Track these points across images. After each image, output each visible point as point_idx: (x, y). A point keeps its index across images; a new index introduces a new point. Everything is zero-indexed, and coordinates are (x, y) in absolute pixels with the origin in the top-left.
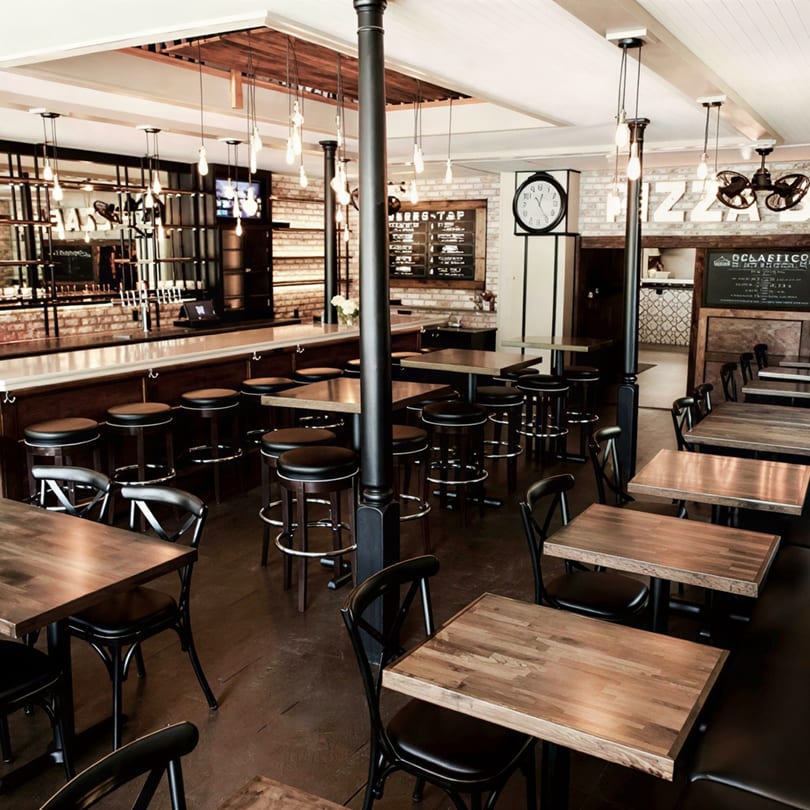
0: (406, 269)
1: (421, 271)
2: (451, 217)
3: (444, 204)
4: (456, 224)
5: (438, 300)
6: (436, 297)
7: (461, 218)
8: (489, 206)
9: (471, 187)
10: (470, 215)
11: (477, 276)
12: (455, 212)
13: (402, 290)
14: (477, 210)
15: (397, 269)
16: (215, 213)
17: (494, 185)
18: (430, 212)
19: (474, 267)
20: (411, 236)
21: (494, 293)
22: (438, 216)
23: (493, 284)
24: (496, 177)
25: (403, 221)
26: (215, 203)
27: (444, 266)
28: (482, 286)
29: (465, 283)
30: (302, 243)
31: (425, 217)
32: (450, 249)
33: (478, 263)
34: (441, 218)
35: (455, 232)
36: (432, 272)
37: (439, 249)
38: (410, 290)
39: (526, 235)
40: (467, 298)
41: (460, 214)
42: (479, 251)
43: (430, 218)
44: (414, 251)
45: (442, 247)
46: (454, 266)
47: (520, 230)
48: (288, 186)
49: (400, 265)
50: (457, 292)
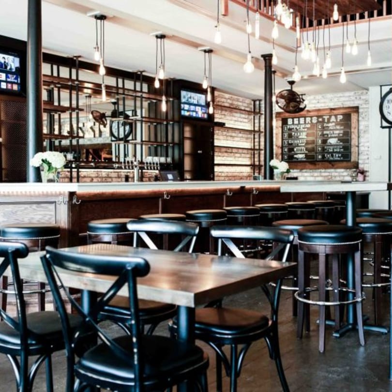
0: (301, 156)
1: (313, 157)
2: (333, 119)
3: (328, 112)
4: (337, 124)
5: (325, 176)
6: (324, 174)
7: (341, 120)
8: (360, 110)
9: (347, 99)
10: (347, 117)
11: (353, 158)
12: (336, 116)
13: (298, 170)
14: (352, 114)
15: (295, 156)
16: (180, 112)
17: (363, 97)
18: (318, 117)
19: (350, 152)
20: (305, 134)
21: (365, 169)
22: (324, 119)
23: (363, 164)
24: (365, 91)
25: (299, 124)
26: (180, 106)
27: (328, 153)
28: (356, 165)
29: (345, 164)
30: (231, 139)
31: (315, 120)
32: (333, 141)
33: (354, 150)
34: (326, 121)
35: (337, 130)
36: (320, 157)
37: (325, 142)
38: (304, 171)
39: (389, 128)
40: (345, 174)
41: (340, 117)
42: (354, 142)
43: (318, 122)
44: (306, 144)
45: (327, 140)
46: (337, 152)
47: (385, 124)
48: (223, 100)
49: (297, 154)
50: (339, 170)
